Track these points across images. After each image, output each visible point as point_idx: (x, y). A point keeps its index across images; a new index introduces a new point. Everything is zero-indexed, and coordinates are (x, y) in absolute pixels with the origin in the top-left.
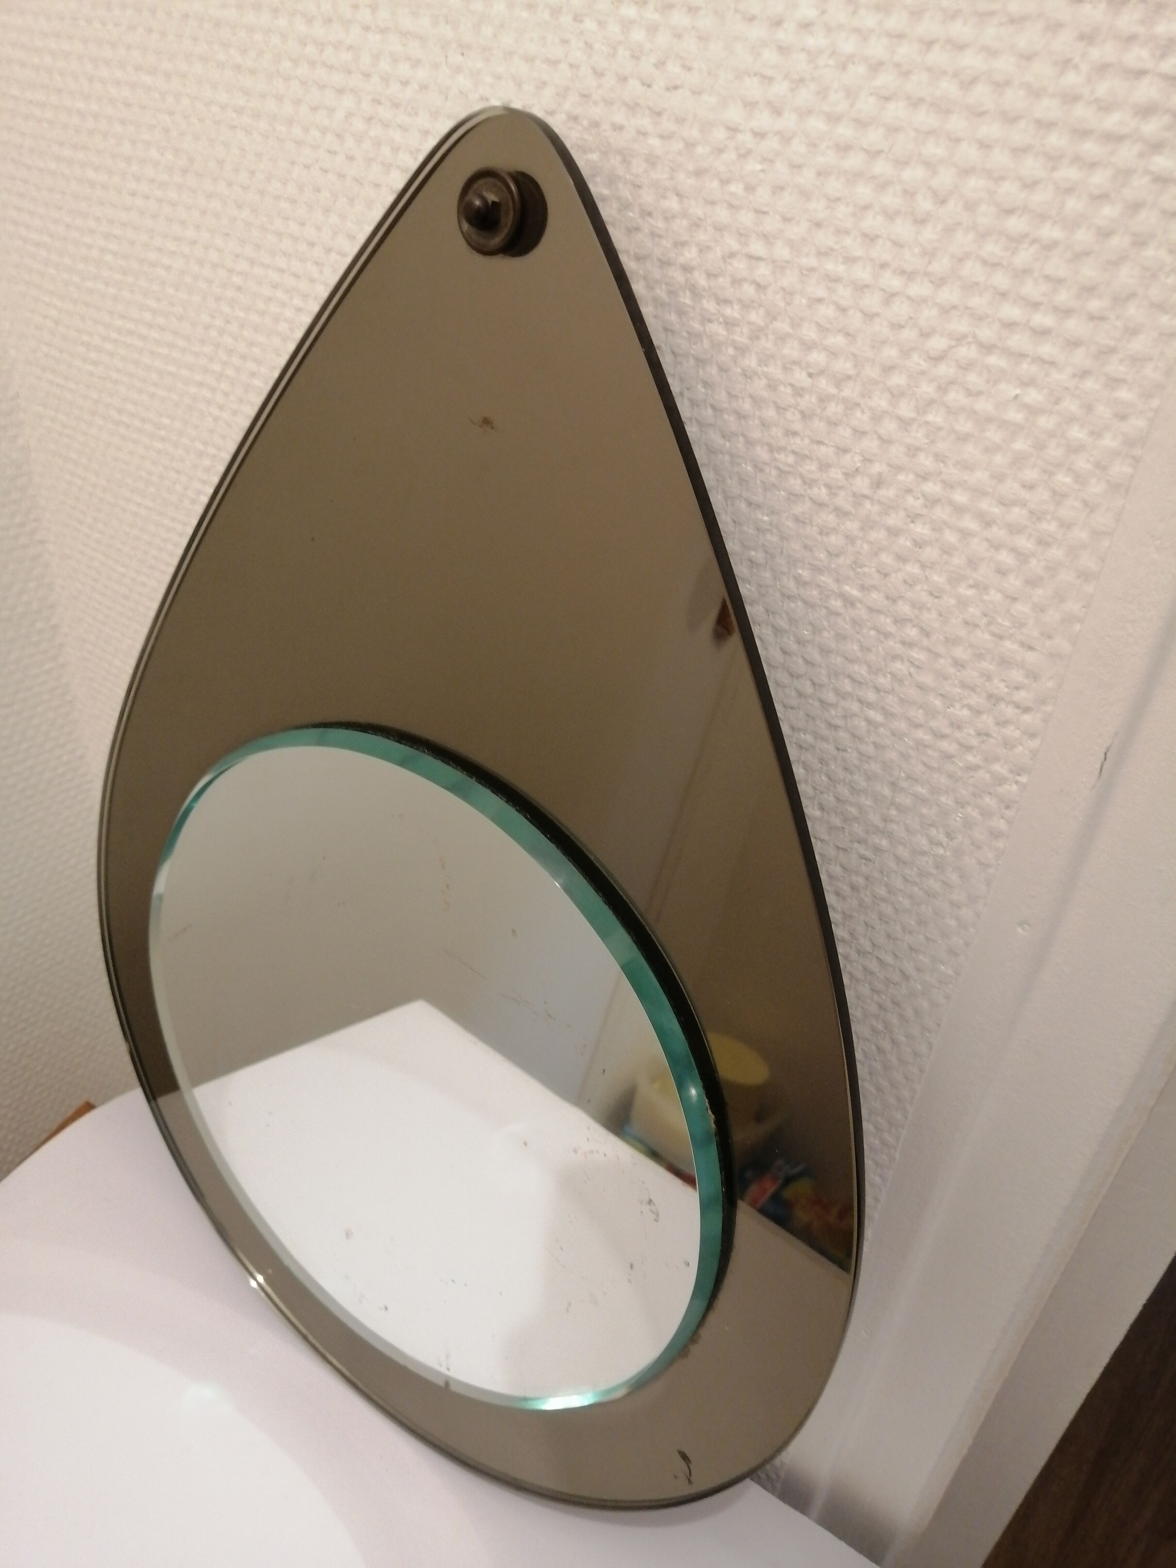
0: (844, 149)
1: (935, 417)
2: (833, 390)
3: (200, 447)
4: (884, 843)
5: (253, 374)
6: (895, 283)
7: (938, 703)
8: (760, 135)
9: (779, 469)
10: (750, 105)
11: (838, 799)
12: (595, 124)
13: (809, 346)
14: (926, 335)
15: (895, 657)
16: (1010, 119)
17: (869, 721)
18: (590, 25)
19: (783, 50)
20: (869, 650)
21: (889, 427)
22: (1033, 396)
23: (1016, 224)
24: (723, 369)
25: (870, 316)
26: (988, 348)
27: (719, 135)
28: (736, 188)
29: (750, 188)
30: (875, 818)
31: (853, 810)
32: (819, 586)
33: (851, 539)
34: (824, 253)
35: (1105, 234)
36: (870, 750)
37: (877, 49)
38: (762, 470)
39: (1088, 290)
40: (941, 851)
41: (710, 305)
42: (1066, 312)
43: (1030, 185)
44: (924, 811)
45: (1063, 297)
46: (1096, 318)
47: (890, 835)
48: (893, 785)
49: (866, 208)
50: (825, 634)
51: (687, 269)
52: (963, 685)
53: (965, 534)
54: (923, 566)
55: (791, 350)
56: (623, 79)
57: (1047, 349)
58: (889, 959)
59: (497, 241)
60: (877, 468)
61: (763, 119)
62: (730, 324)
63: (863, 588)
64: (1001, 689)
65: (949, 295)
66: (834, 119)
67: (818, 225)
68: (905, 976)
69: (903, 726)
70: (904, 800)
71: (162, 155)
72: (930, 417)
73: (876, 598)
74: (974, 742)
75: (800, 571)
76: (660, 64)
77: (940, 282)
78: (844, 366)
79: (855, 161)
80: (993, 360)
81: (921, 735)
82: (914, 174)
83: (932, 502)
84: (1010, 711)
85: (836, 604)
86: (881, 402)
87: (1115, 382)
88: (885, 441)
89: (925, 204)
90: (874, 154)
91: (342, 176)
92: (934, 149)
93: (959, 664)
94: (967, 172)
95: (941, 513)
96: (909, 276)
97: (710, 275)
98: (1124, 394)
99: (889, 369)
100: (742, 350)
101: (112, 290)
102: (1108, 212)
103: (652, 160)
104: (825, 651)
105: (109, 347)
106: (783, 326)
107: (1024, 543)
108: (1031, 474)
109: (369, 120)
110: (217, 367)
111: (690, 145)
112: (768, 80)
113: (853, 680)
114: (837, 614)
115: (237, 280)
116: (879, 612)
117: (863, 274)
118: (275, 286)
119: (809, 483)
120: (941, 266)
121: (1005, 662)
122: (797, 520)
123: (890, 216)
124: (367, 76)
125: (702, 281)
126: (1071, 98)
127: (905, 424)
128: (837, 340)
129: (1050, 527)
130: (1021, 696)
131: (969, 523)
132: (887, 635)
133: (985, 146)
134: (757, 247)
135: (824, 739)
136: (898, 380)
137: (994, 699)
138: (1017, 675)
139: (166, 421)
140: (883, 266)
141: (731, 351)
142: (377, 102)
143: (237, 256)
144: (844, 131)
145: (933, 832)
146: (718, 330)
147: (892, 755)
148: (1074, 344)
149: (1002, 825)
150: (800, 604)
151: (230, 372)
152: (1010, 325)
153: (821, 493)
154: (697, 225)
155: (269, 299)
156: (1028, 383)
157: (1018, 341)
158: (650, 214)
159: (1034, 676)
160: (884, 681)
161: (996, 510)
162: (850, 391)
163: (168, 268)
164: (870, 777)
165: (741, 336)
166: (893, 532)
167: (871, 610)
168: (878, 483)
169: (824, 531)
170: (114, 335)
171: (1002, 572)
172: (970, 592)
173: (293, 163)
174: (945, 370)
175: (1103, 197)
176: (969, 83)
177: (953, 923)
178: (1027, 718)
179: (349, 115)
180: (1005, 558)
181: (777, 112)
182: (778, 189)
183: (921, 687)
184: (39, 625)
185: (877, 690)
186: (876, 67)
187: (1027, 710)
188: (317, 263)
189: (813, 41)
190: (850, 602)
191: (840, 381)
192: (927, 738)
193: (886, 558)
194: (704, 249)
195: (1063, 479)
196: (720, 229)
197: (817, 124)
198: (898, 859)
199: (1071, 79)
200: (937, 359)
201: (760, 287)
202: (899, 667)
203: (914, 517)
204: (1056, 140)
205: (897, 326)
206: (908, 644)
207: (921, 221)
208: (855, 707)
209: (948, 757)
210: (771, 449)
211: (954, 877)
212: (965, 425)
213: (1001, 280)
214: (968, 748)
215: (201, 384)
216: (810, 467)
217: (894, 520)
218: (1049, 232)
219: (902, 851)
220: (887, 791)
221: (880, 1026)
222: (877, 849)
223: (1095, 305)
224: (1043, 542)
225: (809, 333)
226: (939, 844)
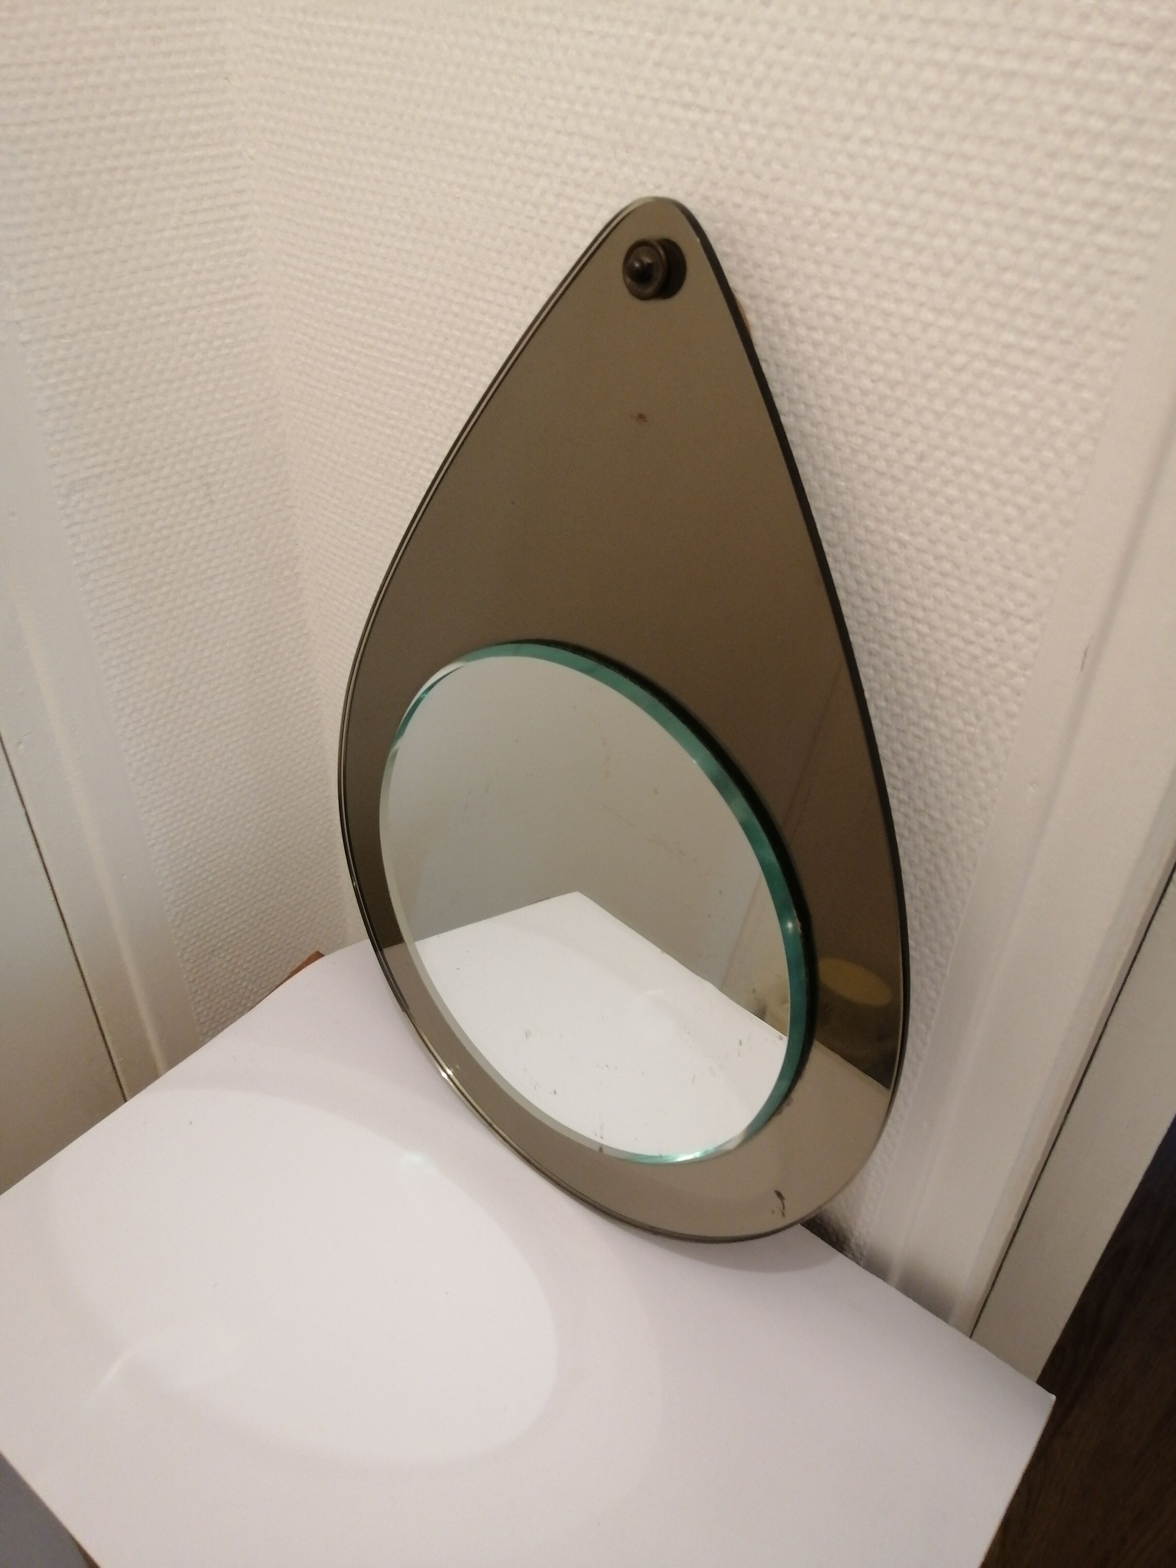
0: (893, 224)
1: (960, 411)
2: (888, 392)
3: (421, 432)
4: (932, 725)
5: (465, 378)
6: (930, 317)
7: (966, 618)
8: (836, 213)
9: (851, 448)
10: (829, 193)
11: (898, 693)
12: (721, 203)
13: (871, 361)
14: (951, 353)
15: (936, 585)
16: (1003, 207)
17: (919, 633)
18: (718, 135)
19: (851, 156)
20: (917, 579)
21: (928, 418)
22: (1026, 396)
23: (1009, 277)
24: (811, 377)
25: (913, 340)
26: (993, 362)
27: (808, 213)
28: (820, 249)
29: (829, 250)
30: (925, 706)
31: (909, 701)
32: (881, 533)
33: (903, 499)
34: (881, 296)
35: (1069, 285)
36: (921, 654)
37: (914, 158)
38: (840, 449)
39: (1059, 323)
40: (972, 729)
41: (802, 331)
42: (1044, 338)
43: (1018, 251)
44: (960, 699)
45: (1043, 327)
46: (1065, 342)
47: (936, 719)
48: (937, 681)
49: (909, 264)
50: (887, 568)
51: (786, 305)
52: (984, 604)
53: (982, 494)
54: (954, 518)
55: (859, 363)
56: (741, 173)
57: (1034, 363)
58: (937, 815)
59: (650, 290)
60: (920, 447)
61: (838, 203)
62: (816, 344)
63: (912, 534)
64: (1010, 606)
65: (966, 325)
66: (886, 204)
67: (877, 276)
68: (949, 827)
69: (942, 635)
70: (945, 691)
71: (402, 217)
72: (956, 411)
73: (922, 541)
74: (993, 646)
75: (868, 522)
76: (767, 163)
77: (960, 316)
78: (896, 374)
79: (900, 233)
80: (997, 371)
81: (957, 642)
82: (941, 242)
83: (959, 471)
84: (1017, 623)
85: (894, 546)
86: (922, 400)
87: (1079, 386)
88: (926, 428)
89: (949, 263)
90: (913, 228)
91: (537, 235)
92: (954, 226)
93: (980, 589)
94: (976, 242)
95: (965, 479)
96: (939, 312)
97: (802, 310)
98: (1086, 395)
99: (926, 377)
100: (824, 363)
101: (358, 315)
102: (1070, 271)
103: (761, 229)
104: (886, 581)
105: (353, 357)
106: (853, 346)
107: (1023, 500)
108: (1026, 451)
109: (558, 196)
110: (437, 373)
111: (787, 219)
112: (840, 177)
113: (907, 602)
114: (894, 554)
115: (455, 309)
116: (924, 551)
117: (908, 310)
118: (484, 313)
119: (873, 458)
120: (960, 305)
121: (1012, 587)
122: (865, 485)
123: (926, 270)
124: (557, 165)
125: (796, 314)
126: (1042, 194)
127: (939, 416)
128: (891, 356)
129: (1040, 488)
130: (1025, 611)
131: (985, 486)
132: (930, 569)
133: (987, 224)
134: (835, 291)
135: (888, 647)
136: (933, 385)
137: (1006, 614)
138: (1021, 596)
139: (396, 413)
140: (922, 305)
141: (817, 363)
142: (564, 183)
143: (456, 291)
144: (893, 213)
145: (966, 715)
146: (808, 348)
147: (935, 658)
148: (1050, 360)
149: (1014, 708)
150: (868, 546)
151: (447, 376)
152: (1008, 347)
153: (881, 465)
154: (792, 274)
155: (479, 323)
156: (1021, 387)
157: (1015, 358)
158: (760, 266)
159: (1033, 596)
160: (929, 603)
161: (1003, 477)
162: (900, 392)
163: (402, 299)
164: (920, 675)
165: (824, 354)
166: (933, 493)
167: (919, 550)
168: (921, 458)
169: (884, 493)
170: (358, 349)
171: (1008, 521)
172: (986, 536)
173: (501, 225)
174: (966, 378)
175: (1065, 261)
176: (975, 183)
177: (982, 784)
178: (1029, 627)
179: (544, 192)
180: (1010, 511)
181: (847, 198)
182: (848, 251)
183: (955, 607)
184: (286, 573)
185: (924, 609)
186: (914, 170)
187: (1029, 621)
188: (516, 297)
189: (873, 151)
190: (903, 544)
191: (893, 385)
192: (960, 644)
193: (928, 512)
194: (798, 291)
195: (1048, 454)
196: (809, 277)
197: (875, 207)
198: (942, 737)
199: (1042, 182)
200: (960, 369)
201: (837, 319)
202: (939, 592)
203: (946, 482)
204: (1034, 222)
205: (931, 347)
206: (944, 574)
207: (946, 274)
208: (908, 622)
209: (975, 658)
210: (846, 434)
211: (982, 749)
212: (980, 417)
213: (1001, 315)
214: (988, 651)
215: (424, 385)
216: (874, 447)
217: (933, 484)
218: (1032, 283)
219: (946, 732)
220: (933, 685)
221: (932, 869)
222: (927, 730)
223: (1064, 333)
224: (1036, 499)
225: (872, 351)
226: (971, 724)
